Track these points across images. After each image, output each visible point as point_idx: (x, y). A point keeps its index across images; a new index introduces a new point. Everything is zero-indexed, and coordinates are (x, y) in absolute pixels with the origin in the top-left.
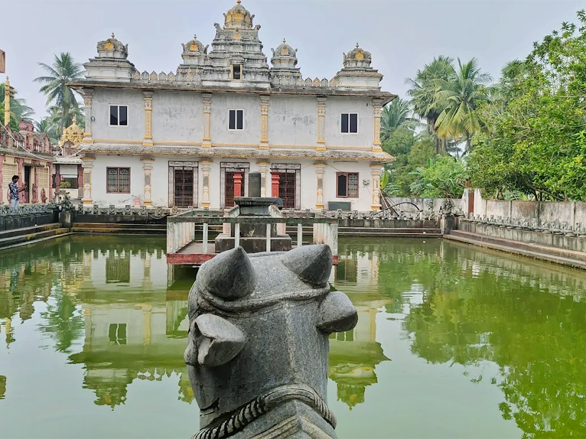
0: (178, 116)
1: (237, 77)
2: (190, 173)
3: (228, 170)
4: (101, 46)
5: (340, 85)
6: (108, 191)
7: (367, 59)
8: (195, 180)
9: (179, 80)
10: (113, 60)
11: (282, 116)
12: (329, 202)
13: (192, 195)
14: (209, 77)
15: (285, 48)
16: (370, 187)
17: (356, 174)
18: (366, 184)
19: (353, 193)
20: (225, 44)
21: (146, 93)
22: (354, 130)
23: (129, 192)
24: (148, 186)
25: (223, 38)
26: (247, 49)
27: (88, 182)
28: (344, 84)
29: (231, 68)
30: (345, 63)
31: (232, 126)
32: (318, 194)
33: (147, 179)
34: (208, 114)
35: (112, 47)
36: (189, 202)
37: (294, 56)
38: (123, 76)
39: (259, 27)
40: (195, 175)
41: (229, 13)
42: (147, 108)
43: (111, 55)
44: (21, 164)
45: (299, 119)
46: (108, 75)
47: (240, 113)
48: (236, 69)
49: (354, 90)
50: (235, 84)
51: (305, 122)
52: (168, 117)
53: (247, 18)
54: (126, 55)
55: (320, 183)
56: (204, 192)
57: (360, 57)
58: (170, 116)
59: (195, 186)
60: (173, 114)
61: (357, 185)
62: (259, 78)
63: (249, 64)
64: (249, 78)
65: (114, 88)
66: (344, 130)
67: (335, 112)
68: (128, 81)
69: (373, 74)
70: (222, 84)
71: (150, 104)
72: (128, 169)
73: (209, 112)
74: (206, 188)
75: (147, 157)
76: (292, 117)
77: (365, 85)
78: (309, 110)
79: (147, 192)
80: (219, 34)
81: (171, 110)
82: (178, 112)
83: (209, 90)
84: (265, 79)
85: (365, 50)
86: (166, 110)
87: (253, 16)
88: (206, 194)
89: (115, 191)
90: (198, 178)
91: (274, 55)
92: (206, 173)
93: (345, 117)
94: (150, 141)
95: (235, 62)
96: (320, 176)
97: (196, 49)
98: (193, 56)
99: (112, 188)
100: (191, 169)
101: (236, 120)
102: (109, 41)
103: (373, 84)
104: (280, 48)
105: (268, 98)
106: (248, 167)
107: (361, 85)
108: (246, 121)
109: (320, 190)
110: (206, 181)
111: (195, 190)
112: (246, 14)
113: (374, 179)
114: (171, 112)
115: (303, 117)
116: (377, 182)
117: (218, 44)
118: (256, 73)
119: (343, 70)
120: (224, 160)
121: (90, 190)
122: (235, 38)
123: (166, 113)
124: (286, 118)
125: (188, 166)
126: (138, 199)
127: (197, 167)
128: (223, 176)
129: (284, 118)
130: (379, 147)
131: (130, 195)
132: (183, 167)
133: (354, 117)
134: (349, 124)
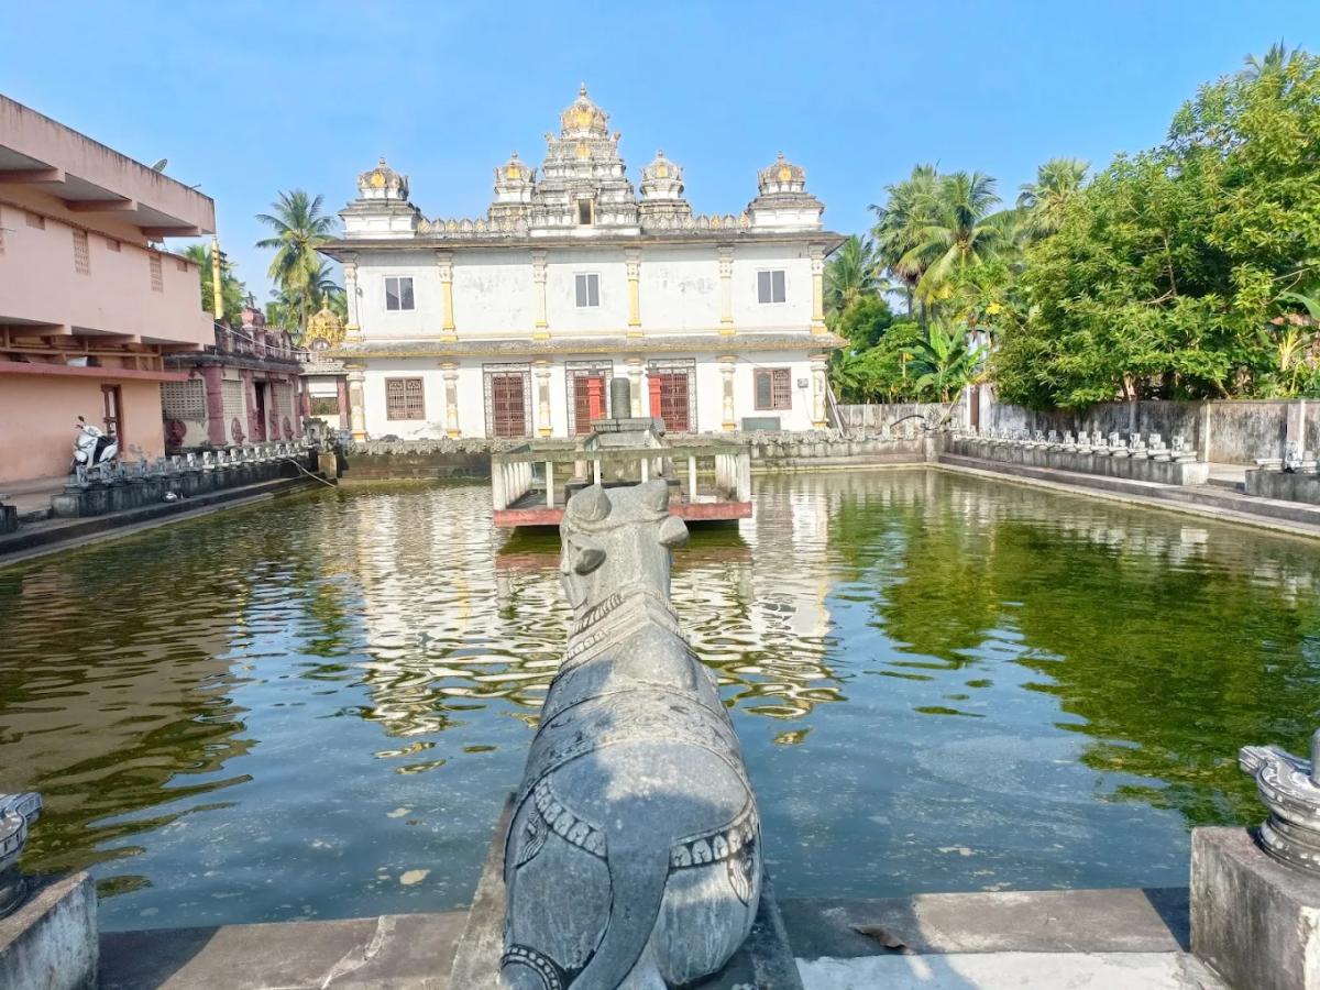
0: (494, 290)
1: (583, 220)
2: (518, 382)
3: (577, 373)
4: (365, 181)
5: (754, 224)
6: (390, 417)
7: (798, 176)
8: (526, 392)
9: (492, 229)
10: (386, 203)
11: (661, 280)
12: (744, 419)
13: (522, 417)
14: (541, 222)
15: (663, 165)
16: (809, 391)
17: (787, 371)
18: (803, 385)
19: (782, 402)
20: (563, 167)
21: (441, 255)
22: (781, 298)
23: (423, 417)
24: (452, 406)
25: (560, 157)
26: (600, 172)
27: (359, 403)
28: (762, 223)
29: (576, 206)
30: (762, 187)
31: (581, 302)
32: (725, 405)
33: (451, 395)
34: (542, 284)
35: (382, 180)
36: (519, 430)
37: (679, 179)
38: (403, 228)
40: (526, 384)
42: (444, 279)
43: (381, 195)
44: (248, 379)
45: (690, 284)
46: (378, 229)
47: (593, 279)
48: (584, 207)
49: (777, 231)
50: (585, 232)
51: (701, 289)
52: (478, 292)
53: (599, 119)
54: (406, 194)
55: (728, 389)
56: (541, 412)
57: (785, 176)
58: (482, 290)
59: (527, 402)
60: (485, 286)
61: (788, 388)
62: (621, 219)
63: (605, 199)
64: (607, 219)
65: (390, 250)
66: (763, 298)
67: (747, 268)
68: (412, 236)
69: (807, 202)
70: (563, 233)
71: (448, 273)
72: (419, 380)
73: (543, 280)
74: (544, 404)
75: (447, 356)
76: (678, 281)
77: (796, 222)
78: (704, 268)
79: (452, 415)
80: (552, 150)
81: (483, 280)
82: (494, 283)
83: (540, 245)
84: (632, 220)
85: (793, 164)
87: (608, 116)
88: (545, 414)
89: (401, 417)
90: (531, 390)
92: (543, 381)
93: (764, 277)
94: (451, 332)
95: (581, 196)
96: (728, 377)
97: (517, 176)
98: (513, 188)
99: (395, 412)
100: (520, 375)
101: (588, 292)
102: (376, 171)
103: (809, 219)
105: (637, 252)
106: (610, 367)
107: (788, 222)
108: (604, 292)
109: (728, 399)
110: (544, 394)
111: (527, 409)
113: (815, 378)
114: (482, 285)
115: (695, 280)
116: (820, 381)
117: (552, 168)
118: (617, 212)
119: (758, 199)
120: (570, 353)
121: (362, 416)
122: (579, 155)
123: (475, 286)
124: (669, 284)
125: (514, 371)
126: (438, 428)
127: (529, 372)
128: (571, 384)
129: (665, 283)
130: (821, 324)
131: (426, 422)
132: (507, 373)
133: (780, 276)
134: (772, 289)
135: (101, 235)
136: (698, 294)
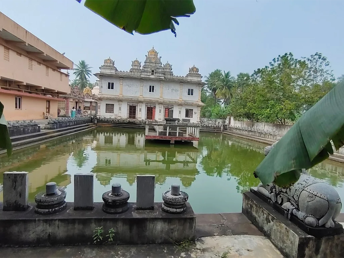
0: (131, 87)
1: (152, 74)
2: (135, 107)
3: (148, 106)
4: (106, 61)
5: (188, 79)
6: (106, 112)
7: (197, 70)
8: (136, 109)
9: (132, 74)
10: (110, 66)
11: (168, 88)
12: (183, 119)
13: (135, 115)
14: (143, 74)
15: (168, 64)
16: (197, 114)
17: (192, 110)
18: (195, 113)
19: (191, 116)
20: (149, 63)
21: (121, 78)
22: (192, 94)
23: (113, 113)
24: (120, 111)
25: (148, 61)
26: (157, 65)
27: (99, 109)
28: (189, 79)
29: (151, 71)
30: (190, 71)
31: (150, 91)
32: (179, 116)
33: (120, 109)
35: (110, 61)
36: (134, 117)
37: (171, 67)
38: (113, 72)
39: (161, 57)
40: (137, 108)
41: (150, 51)
42: (121, 83)
43: (109, 64)
44: (75, 101)
45: (174, 90)
46: (108, 72)
47: (153, 87)
48: (153, 71)
49: (193, 81)
50: (152, 77)
52: (128, 87)
53: (156, 54)
54: (114, 65)
55: (180, 112)
56: (139, 114)
57: (195, 70)
58: (129, 87)
59: (136, 111)
60: (130, 86)
61: (192, 113)
62: (160, 75)
63: (157, 70)
64: (157, 75)
65: (110, 76)
66: (189, 94)
67: (186, 88)
68: (115, 74)
69: (199, 76)
70: (148, 76)
72: (113, 105)
73: (142, 86)
74: (140, 112)
75: (120, 101)
76: (171, 89)
77: (197, 79)
78: (177, 87)
79: (120, 113)
80: (147, 59)
82: (132, 85)
83: (143, 78)
84: (162, 75)
85: (197, 67)
87: (158, 53)
88: (140, 114)
89: (109, 112)
91: (164, 66)
92: (140, 107)
93: (189, 90)
94: (121, 95)
95: (152, 69)
96: (180, 110)
97: (137, 63)
98: (136, 66)
99: (107, 111)
100: (135, 105)
101: (152, 89)
102: (108, 59)
103: (199, 79)
104: (166, 64)
105: (163, 82)
106: (155, 105)
107: (195, 79)
108: (155, 90)
109: (180, 115)
110: (140, 110)
111: (136, 113)
113: (198, 112)
117: (147, 63)
118: (159, 73)
119: (189, 74)
120: (147, 102)
121: (100, 111)
122: (153, 60)
123: (127, 86)
124: (169, 89)
125: (134, 104)
126: (116, 115)
127: (138, 105)
128: (147, 108)
129: (168, 89)
130: (200, 101)
131: (114, 114)
132: (133, 105)
133: (192, 90)
134: (190, 92)
135: (51, 68)
136: (175, 92)
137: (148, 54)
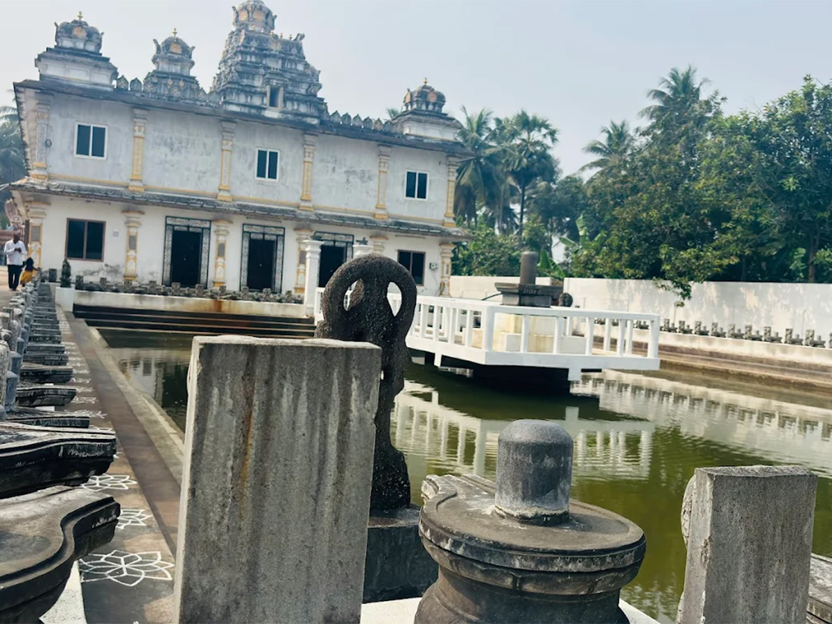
0: (183, 150)
1: (273, 103)
2: (199, 236)
3: (253, 236)
5: (408, 132)
6: (69, 255)
7: (441, 99)
8: (205, 247)
9: (188, 96)
10: (84, 54)
11: (331, 166)
14: (234, 98)
16: (439, 272)
17: (422, 255)
18: (434, 269)
20: (257, 55)
21: (137, 112)
22: (422, 194)
23: (101, 259)
24: (132, 252)
26: (288, 66)
27: (38, 239)
28: (411, 130)
29: (268, 89)
30: (411, 103)
31: (261, 173)
33: (132, 243)
34: (229, 153)
35: (82, 32)
38: (102, 79)
39: (301, 37)
40: (205, 240)
42: (137, 134)
43: (80, 46)
45: (354, 172)
46: (78, 75)
47: (274, 156)
48: (275, 92)
49: (425, 140)
50: (272, 113)
51: (362, 178)
52: (167, 150)
53: (269, 19)
54: (99, 47)
56: (216, 266)
57: (432, 99)
58: (172, 150)
59: (204, 256)
60: (176, 146)
61: (422, 270)
63: (291, 88)
64: (289, 106)
65: (91, 95)
66: (410, 193)
67: (400, 167)
68: (110, 89)
69: (448, 122)
70: (254, 111)
71: (143, 129)
72: (101, 225)
73: (230, 148)
74: (220, 260)
75: (133, 203)
76: (344, 169)
77: (439, 136)
78: (363, 159)
79: (131, 261)
81: (174, 140)
82: (184, 145)
85: (437, 89)
86: (166, 140)
87: (276, 17)
88: (220, 268)
89: (80, 257)
90: (210, 245)
92: (221, 239)
93: (411, 176)
94: (139, 184)
95: (274, 82)
97: (179, 51)
98: (175, 60)
100: (200, 230)
101: (267, 166)
102: (77, 23)
105: (315, 138)
106: (282, 233)
107: (433, 135)
108: (282, 169)
110: (221, 251)
111: (204, 262)
112: (268, 14)
113: (443, 263)
114: (172, 144)
115: (358, 169)
116: (448, 266)
117: (247, 53)
118: (299, 101)
119: (405, 112)
120: (249, 219)
121: (39, 252)
123: (166, 144)
124: (336, 169)
125: (196, 226)
126: (114, 271)
127: (209, 229)
128: (246, 244)
129: (334, 169)
130: (451, 221)
131: (103, 264)
132: (188, 227)
133: (423, 178)
134: (416, 187)
136: (359, 181)
137: (238, 16)
